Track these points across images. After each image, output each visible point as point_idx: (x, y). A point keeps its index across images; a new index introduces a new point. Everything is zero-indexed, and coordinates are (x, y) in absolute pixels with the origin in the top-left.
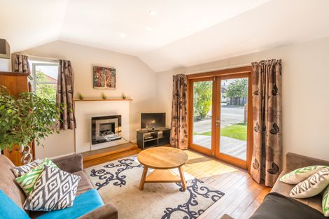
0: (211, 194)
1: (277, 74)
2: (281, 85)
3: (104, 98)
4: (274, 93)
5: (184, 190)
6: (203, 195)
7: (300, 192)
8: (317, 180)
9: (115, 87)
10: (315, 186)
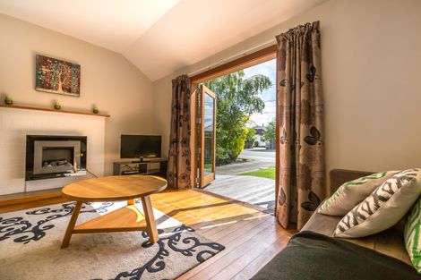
0: (199, 249)
1: (314, 45)
2: (320, 64)
3: (57, 108)
4: (310, 79)
5: (151, 244)
6: (182, 251)
7: (356, 223)
8: (394, 187)
9: (78, 92)
10: (388, 204)
